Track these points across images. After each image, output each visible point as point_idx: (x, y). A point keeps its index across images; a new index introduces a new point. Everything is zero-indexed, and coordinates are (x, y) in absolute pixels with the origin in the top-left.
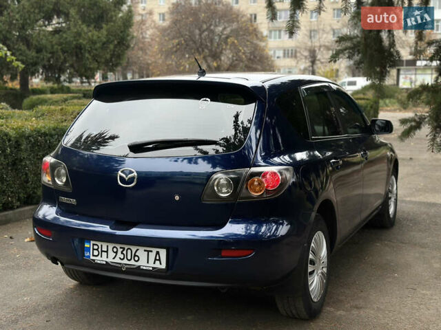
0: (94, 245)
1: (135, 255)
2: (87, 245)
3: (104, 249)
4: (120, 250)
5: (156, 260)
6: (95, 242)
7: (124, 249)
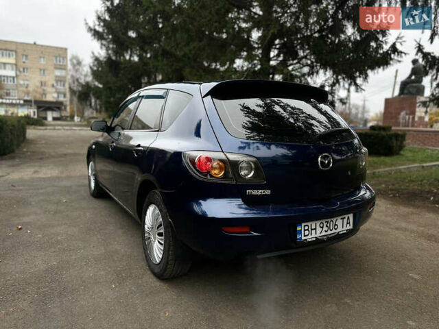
0: (305, 226)
1: (336, 225)
2: (299, 229)
3: (313, 227)
4: (325, 224)
5: (347, 223)
6: (305, 224)
7: (328, 222)
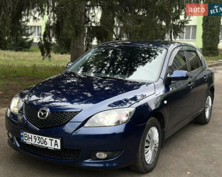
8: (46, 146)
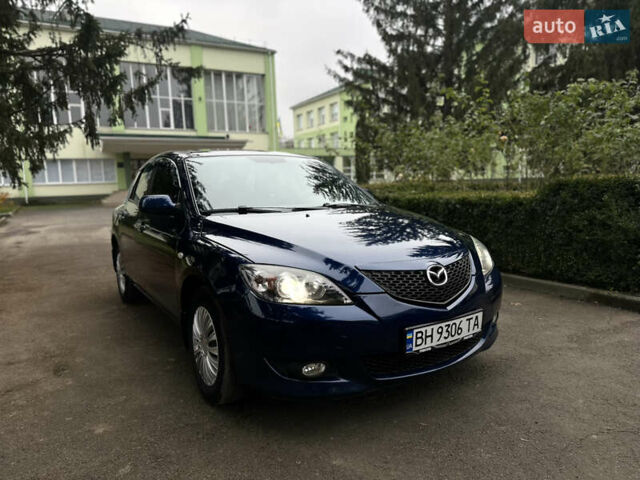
8: (461, 337)
